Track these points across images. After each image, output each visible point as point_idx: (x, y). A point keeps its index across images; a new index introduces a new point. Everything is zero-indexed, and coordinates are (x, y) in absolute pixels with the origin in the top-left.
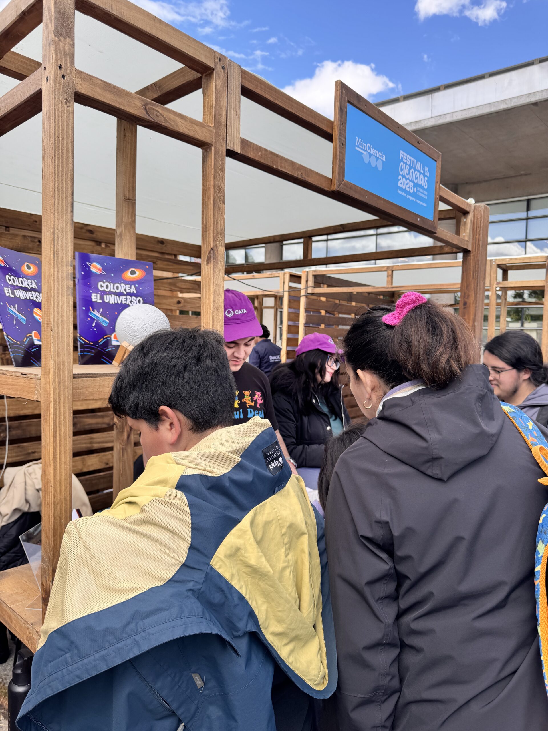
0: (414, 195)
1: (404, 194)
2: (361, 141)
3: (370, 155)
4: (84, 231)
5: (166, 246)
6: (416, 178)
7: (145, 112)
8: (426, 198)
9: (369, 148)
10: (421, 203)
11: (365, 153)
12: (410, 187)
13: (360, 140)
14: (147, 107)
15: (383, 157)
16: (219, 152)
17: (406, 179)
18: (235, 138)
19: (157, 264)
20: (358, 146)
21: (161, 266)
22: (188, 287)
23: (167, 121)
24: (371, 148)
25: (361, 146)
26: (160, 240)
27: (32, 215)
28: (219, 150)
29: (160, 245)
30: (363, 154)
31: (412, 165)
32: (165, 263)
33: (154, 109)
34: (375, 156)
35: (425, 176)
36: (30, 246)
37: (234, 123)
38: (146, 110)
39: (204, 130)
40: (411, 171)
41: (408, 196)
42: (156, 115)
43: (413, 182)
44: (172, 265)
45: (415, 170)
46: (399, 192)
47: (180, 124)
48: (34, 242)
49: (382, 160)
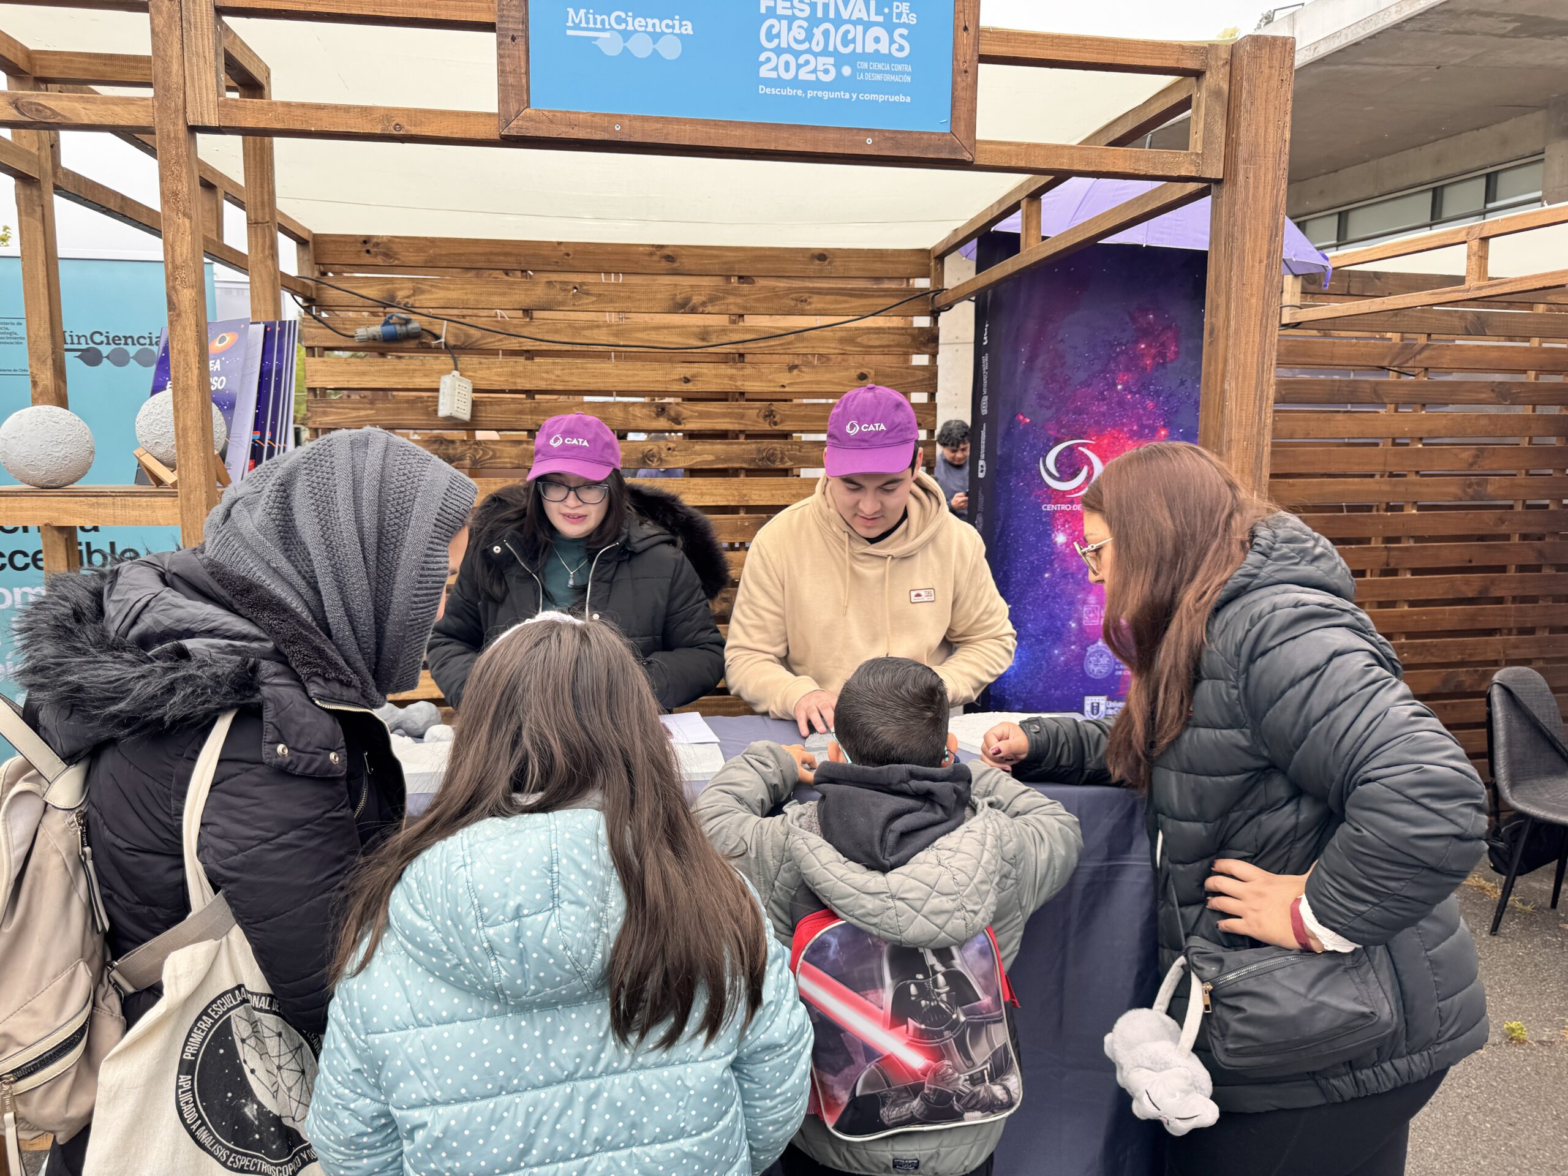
0: (840, 82)
1: (789, 92)
2: (586, 14)
3: (626, 35)
4: (655, 258)
5: (830, 263)
6: (846, 42)
7: (15, 112)
8: (909, 79)
9: (619, 20)
10: (881, 98)
11: (607, 35)
12: (820, 67)
13: (582, 12)
14: (20, 104)
15: (681, 26)
16: (168, 136)
17: (797, 54)
18: (205, 104)
19: (810, 303)
20: (577, 27)
21: (819, 306)
22: (885, 343)
23: (59, 114)
24: (630, 20)
25: (587, 22)
26: (816, 254)
27: (560, 243)
28: (169, 132)
29: (818, 262)
30: (596, 39)
31: (820, 14)
32: (829, 298)
33: (31, 103)
34: (649, 33)
35: (890, 27)
36: (560, 298)
37: (200, 79)
38: (17, 108)
39: (132, 107)
40: (818, 32)
41: (810, 94)
42: (37, 110)
43: (835, 54)
44: (846, 302)
45: (838, 22)
46: (763, 90)
47: (83, 112)
48: (565, 290)
49: (680, 36)
